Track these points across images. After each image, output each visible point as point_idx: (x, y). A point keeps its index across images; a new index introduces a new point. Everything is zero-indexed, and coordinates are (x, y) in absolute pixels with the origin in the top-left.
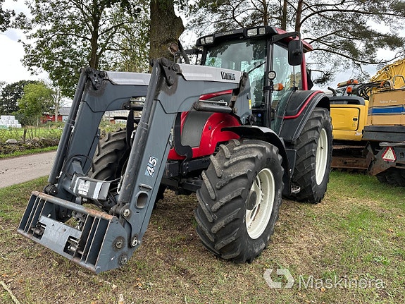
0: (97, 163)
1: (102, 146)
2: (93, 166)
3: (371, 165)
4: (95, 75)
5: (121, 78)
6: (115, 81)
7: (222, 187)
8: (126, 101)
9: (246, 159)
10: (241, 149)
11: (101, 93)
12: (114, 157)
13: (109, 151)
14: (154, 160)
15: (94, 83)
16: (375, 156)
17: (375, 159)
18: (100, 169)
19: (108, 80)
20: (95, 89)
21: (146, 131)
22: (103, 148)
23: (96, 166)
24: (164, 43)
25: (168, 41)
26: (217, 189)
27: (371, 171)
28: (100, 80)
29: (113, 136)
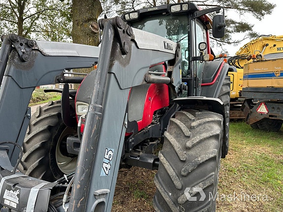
0: (28, 142)
1: (33, 123)
2: (23, 145)
3: (248, 116)
4: (21, 45)
5: (52, 48)
6: (47, 51)
7: (189, 174)
8: (59, 73)
9: (211, 137)
10: (200, 125)
11: (30, 66)
12: (47, 135)
13: (41, 129)
14: (110, 152)
15: (21, 54)
16: (251, 110)
17: (251, 112)
18: (32, 149)
19: (38, 50)
20: (23, 61)
21: (100, 116)
22: (35, 125)
23: (27, 146)
24: (86, 22)
25: (89, 20)
26: (183, 176)
27: (248, 121)
28: (28, 49)
29: (45, 111)
